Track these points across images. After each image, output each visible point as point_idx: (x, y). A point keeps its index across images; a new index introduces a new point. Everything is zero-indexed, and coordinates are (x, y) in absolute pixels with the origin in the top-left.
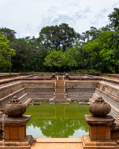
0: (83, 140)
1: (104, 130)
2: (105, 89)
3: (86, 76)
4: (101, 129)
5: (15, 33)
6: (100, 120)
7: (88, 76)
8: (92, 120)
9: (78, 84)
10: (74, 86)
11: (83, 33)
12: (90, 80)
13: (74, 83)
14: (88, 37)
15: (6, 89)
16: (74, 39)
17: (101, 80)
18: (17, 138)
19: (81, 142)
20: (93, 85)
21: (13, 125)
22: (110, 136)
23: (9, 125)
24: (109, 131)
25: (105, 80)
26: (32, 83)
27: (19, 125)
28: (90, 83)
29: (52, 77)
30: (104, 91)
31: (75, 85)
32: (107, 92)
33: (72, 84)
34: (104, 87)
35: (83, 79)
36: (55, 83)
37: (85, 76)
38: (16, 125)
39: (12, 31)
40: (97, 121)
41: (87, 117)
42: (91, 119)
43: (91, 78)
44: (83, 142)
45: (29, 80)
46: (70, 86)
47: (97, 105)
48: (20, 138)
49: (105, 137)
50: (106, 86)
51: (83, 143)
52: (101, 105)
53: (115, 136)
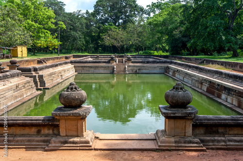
0: (158, 136)
1: (184, 124)
2: (176, 75)
3: (152, 58)
4: (181, 123)
5: (65, 5)
6: (179, 112)
7: (154, 58)
8: (170, 112)
9: (143, 68)
10: (138, 71)
11: (147, 6)
12: (158, 63)
13: (137, 67)
14: (154, 11)
15: (55, 74)
16: (136, 13)
17: (171, 63)
18: (75, 134)
19: (155, 138)
20: (161, 69)
21: (70, 117)
22: (191, 132)
23: (66, 117)
24: (190, 126)
25: (175, 63)
26: (86, 67)
27: (78, 118)
28: (158, 67)
29: (110, 60)
30: (175, 77)
31: (139, 69)
32: (178, 77)
33: (135, 68)
34: (175, 71)
35: (148, 62)
36: (115, 67)
37: (150, 58)
38: (74, 117)
39: (60, 2)
40: (176, 113)
41: (162, 108)
42: (168, 110)
43: (158, 61)
44: (157, 139)
45: (83, 62)
46: (132, 71)
47: (176, 93)
48: (79, 134)
49: (185, 133)
50: (178, 70)
51: (158, 141)
52: (180, 93)
53: (197, 131)
